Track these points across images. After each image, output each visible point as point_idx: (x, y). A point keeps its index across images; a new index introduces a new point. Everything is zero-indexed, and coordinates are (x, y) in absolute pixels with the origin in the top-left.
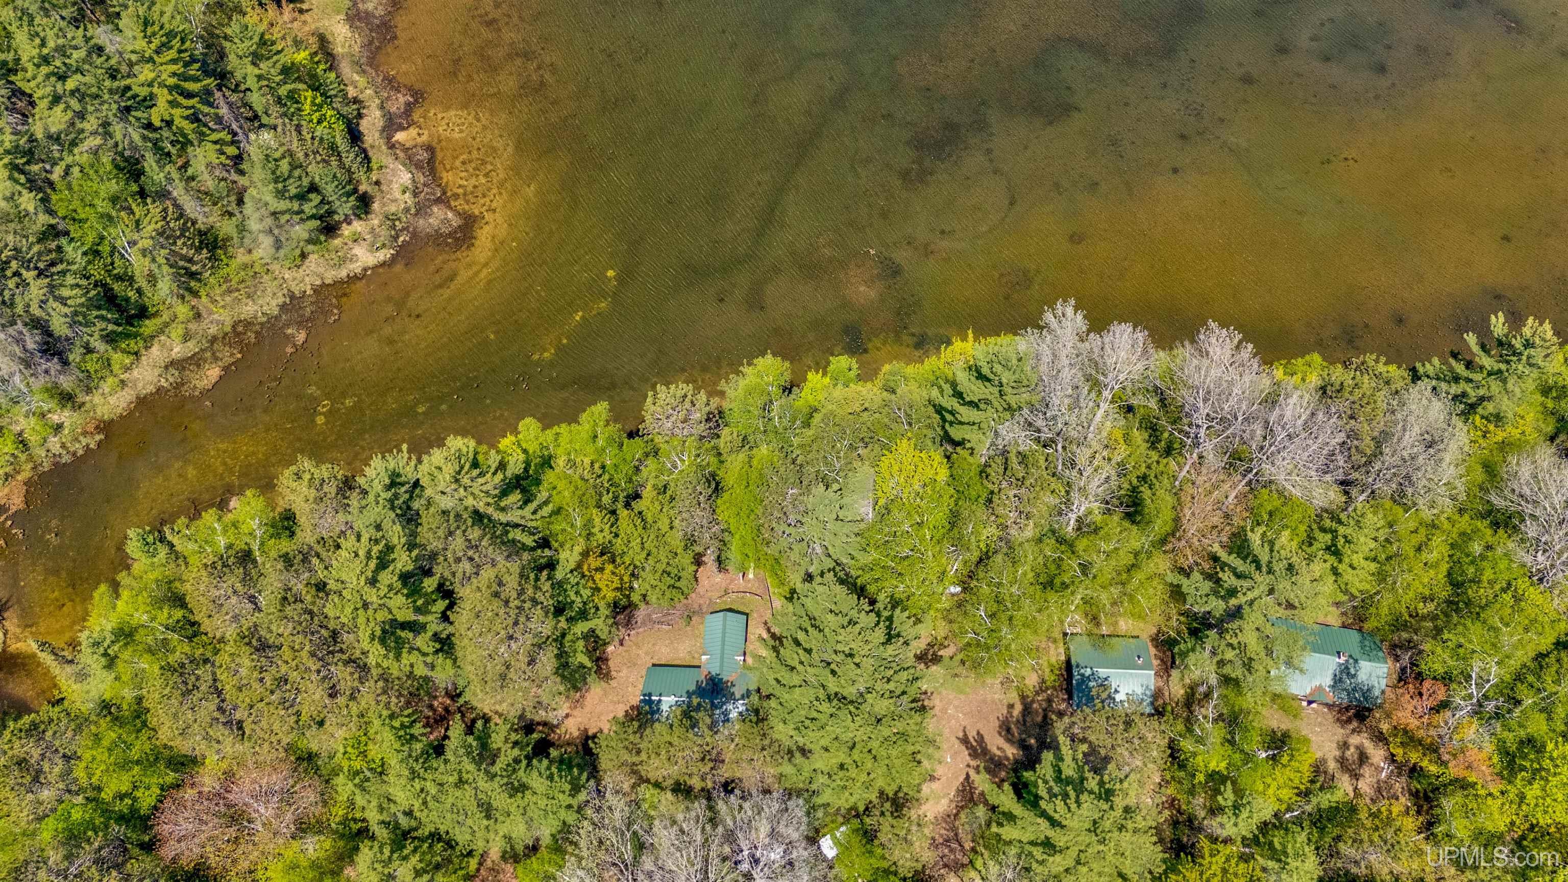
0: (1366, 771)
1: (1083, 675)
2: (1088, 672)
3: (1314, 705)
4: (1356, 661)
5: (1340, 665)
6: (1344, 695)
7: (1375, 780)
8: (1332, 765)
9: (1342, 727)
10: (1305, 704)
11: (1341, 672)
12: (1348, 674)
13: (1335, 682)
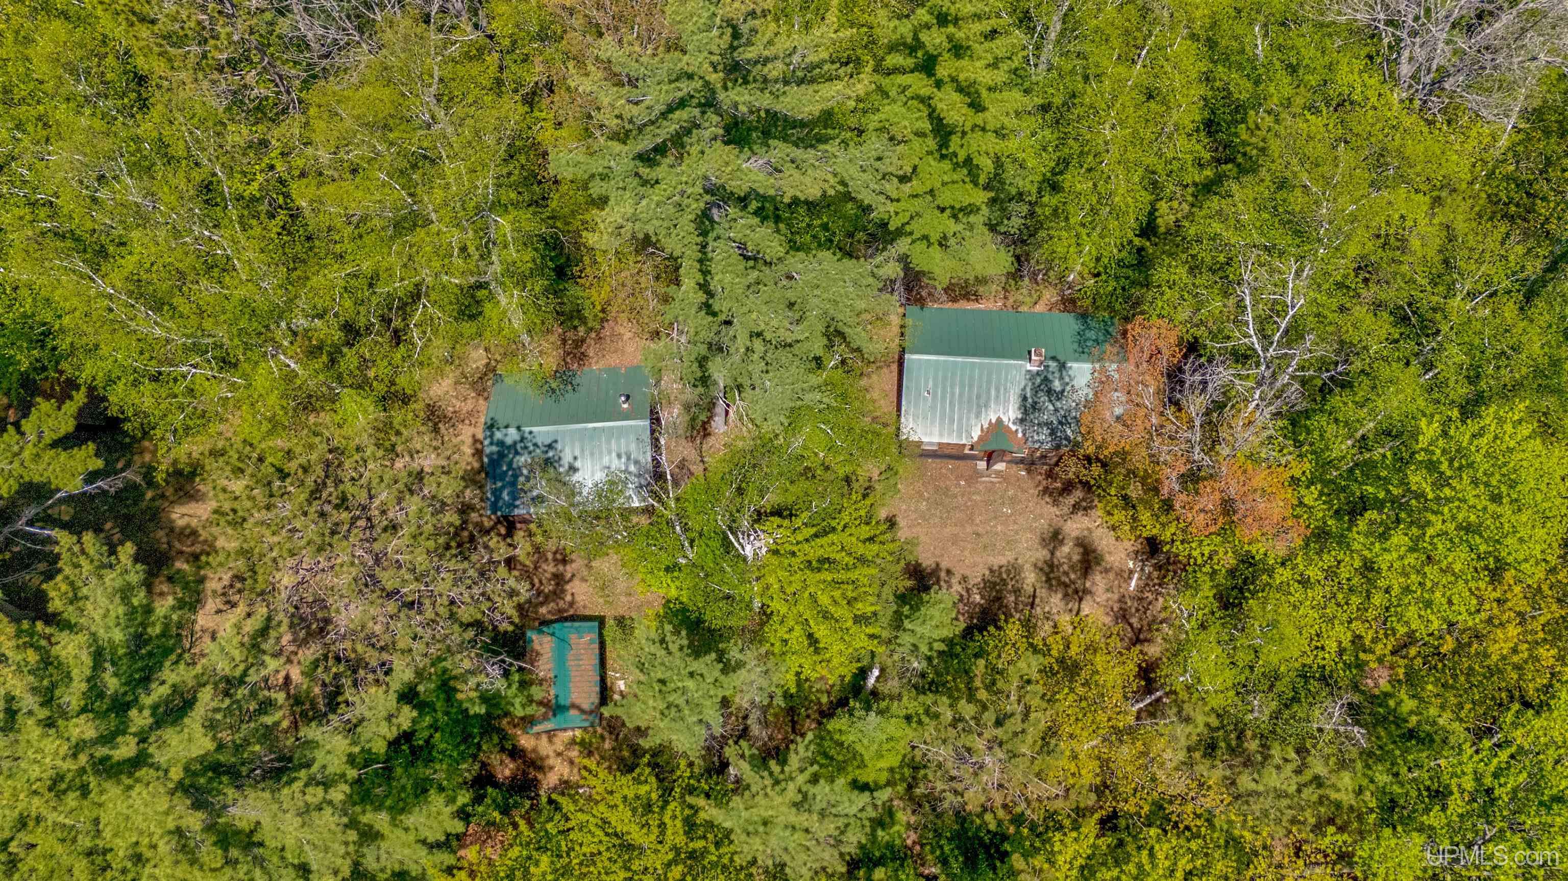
0: (1098, 582)
1: (501, 443)
2: (512, 435)
3: (1000, 466)
4: (1062, 366)
5: (1033, 376)
6: (1044, 435)
7: (1116, 597)
8: (1030, 578)
9: (1056, 503)
10: (982, 465)
11: (1036, 390)
12: (1050, 392)
13: (1026, 412)
